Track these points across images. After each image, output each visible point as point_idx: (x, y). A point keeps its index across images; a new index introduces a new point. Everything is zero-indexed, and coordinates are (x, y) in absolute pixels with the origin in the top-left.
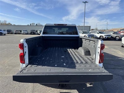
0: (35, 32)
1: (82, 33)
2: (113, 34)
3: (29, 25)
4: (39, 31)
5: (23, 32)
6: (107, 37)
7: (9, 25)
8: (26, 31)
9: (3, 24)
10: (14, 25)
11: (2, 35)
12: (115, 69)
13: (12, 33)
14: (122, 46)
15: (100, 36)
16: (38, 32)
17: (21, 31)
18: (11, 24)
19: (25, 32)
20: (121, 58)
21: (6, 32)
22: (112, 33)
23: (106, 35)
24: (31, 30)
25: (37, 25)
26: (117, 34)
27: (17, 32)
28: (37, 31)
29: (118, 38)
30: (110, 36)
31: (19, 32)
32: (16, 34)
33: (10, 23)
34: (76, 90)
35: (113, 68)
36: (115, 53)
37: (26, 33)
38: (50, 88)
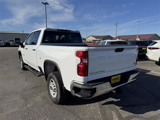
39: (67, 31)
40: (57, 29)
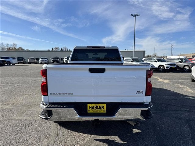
0: (59, 60)
1: (130, 61)
2: (180, 62)
3: (51, 50)
4: (66, 59)
5: (41, 61)
6: (170, 66)
7: (21, 50)
8: (46, 58)
9: (11, 48)
10: (28, 51)
11: (9, 65)
12: (177, 111)
13: (24, 63)
14: (193, 81)
15: (160, 66)
16: (64, 60)
17: (38, 59)
18: (23, 50)
19: (44, 61)
20: (188, 96)
21: (16, 61)
22: (178, 61)
23: (168, 64)
24: (53, 58)
25: (62, 50)
26: (186, 62)
27: (33, 61)
28: (62, 59)
29: (187, 68)
30: (175, 65)
31: (35, 60)
32: (30, 63)
33: (21, 48)
34: (117, 137)
35: (175, 110)
36: (180, 90)
37: (46, 62)
38: (81, 133)
39: (99, 47)
40: (88, 47)
